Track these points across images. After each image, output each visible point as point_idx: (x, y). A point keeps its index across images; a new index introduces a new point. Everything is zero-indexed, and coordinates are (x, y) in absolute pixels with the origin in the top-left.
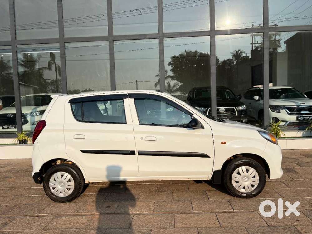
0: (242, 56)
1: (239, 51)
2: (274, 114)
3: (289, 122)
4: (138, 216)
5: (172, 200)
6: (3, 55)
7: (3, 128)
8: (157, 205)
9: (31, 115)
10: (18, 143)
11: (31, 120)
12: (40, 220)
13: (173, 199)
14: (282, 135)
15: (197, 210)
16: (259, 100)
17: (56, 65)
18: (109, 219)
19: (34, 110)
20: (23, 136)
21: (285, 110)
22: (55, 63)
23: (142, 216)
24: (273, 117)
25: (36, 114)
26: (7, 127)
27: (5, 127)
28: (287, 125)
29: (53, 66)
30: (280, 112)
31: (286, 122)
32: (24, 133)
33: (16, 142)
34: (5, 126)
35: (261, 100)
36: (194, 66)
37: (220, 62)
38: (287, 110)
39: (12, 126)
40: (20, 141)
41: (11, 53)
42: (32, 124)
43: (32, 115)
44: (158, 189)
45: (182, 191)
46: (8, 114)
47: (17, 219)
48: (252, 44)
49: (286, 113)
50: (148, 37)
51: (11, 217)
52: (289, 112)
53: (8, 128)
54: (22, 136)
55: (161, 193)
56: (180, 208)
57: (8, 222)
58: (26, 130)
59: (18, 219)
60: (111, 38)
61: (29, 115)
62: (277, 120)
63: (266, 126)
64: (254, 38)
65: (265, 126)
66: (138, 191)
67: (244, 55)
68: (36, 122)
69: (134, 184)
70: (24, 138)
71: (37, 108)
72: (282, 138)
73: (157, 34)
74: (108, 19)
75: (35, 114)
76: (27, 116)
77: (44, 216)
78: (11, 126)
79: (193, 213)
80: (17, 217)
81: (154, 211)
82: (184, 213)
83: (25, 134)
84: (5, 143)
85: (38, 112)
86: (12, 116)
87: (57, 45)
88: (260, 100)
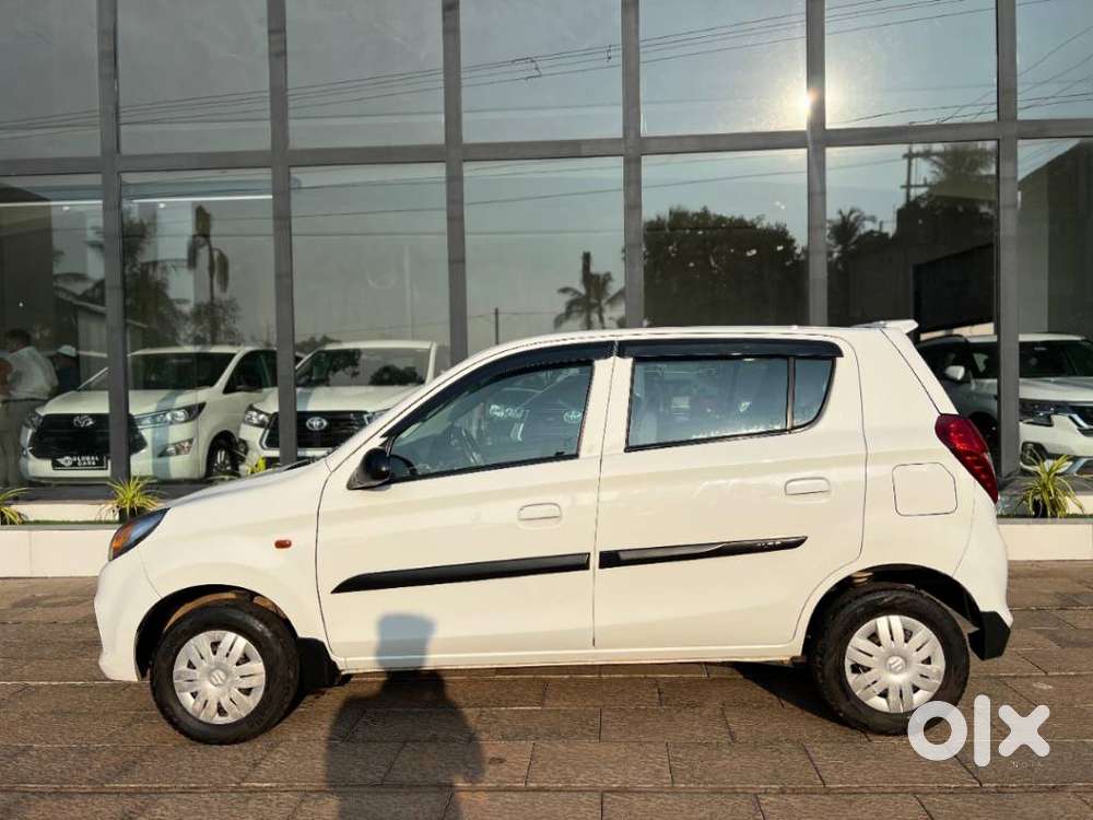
0: (862, 231)
1: (852, 212)
2: (1030, 433)
3: (1085, 460)
4: (619, 798)
5: (730, 740)
6: (67, 208)
7: (56, 465)
8: (680, 756)
9: (155, 422)
10: (117, 518)
11: (153, 440)
12: (252, 804)
13: (732, 735)
14: (1072, 508)
15: (841, 782)
16: (965, 380)
17: (211, 250)
18: (511, 807)
19: (166, 405)
20: (134, 496)
21: (1071, 418)
22: (209, 242)
23: (637, 801)
24: (1025, 444)
25: (173, 416)
26: (70, 463)
27: (61, 461)
28: (1078, 472)
29: (203, 253)
30: (1050, 424)
31: (1075, 459)
32: (138, 484)
33: (110, 517)
34: (62, 457)
35: (973, 381)
36: (749, 254)
37: (798, 251)
38: (1075, 416)
39: (88, 458)
40: (122, 512)
41: (100, 202)
42: (159, 451)
43: (158, 419)
44: (663, 695)
45: (755, 705)
46: (73, 416)
47: (161, 800)
48: (908, 186)
49: (1076, 427)
50: (585, 150)
51: (139, 792)
52: (1085, 426)
53: (75, 464)
54: (130, 495)
55: (679, 711)
56: (770, 771)
57: (131, 812)
58: (143, 474)
59: (166, 801)
60: (454, 153)
61: (148, 421)
62: (1039, 453)
63: (1009, 475)
64: (913, 168)
65: (1004, 475)
66: (588, 703)
67: (868, 226)
68: (174, 444)
69: (566, 677)
70: (138, 502)
71: (177, 395)
72: (1075, 516)
73: (619, 140)
74: (447, 87)
75: (169, 417)
76: (144, 422)
77: (264, 790)
78: (83, 458)
79: (828, 792)
80: (158, 791)
81: (673, 782)
82: (794, 789)
83: (142, 489)
84: (66, 520)
85: (179, 409)
86: (91, 423)
87: (265, 175)
88: (969, 382)
